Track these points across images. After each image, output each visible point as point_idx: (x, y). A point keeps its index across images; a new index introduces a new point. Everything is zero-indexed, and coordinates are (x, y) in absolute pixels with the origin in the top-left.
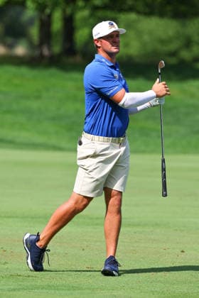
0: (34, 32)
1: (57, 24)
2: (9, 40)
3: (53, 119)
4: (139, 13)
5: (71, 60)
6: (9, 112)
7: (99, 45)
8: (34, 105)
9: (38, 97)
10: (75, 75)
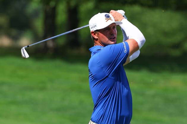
0: (39, 24)
1: (62, 17)
2: (14, 32)
3: (58, 110)
4: (142, 5)
5: (75, 52)
6: (13, 103)
7: (96, 37)
8: (39, 96)
9: (43, 89)
10: (80, 67)
